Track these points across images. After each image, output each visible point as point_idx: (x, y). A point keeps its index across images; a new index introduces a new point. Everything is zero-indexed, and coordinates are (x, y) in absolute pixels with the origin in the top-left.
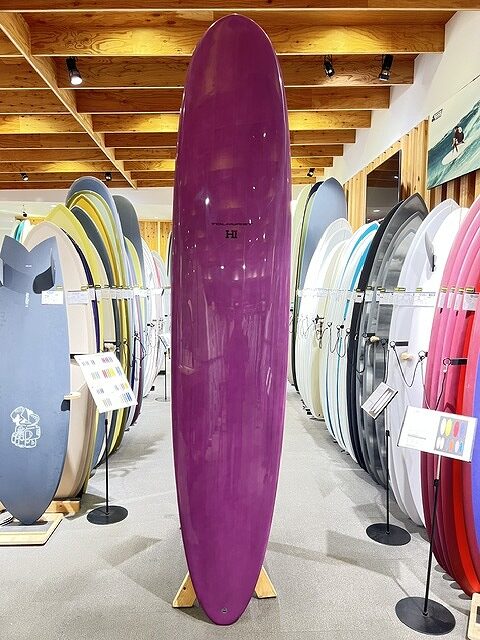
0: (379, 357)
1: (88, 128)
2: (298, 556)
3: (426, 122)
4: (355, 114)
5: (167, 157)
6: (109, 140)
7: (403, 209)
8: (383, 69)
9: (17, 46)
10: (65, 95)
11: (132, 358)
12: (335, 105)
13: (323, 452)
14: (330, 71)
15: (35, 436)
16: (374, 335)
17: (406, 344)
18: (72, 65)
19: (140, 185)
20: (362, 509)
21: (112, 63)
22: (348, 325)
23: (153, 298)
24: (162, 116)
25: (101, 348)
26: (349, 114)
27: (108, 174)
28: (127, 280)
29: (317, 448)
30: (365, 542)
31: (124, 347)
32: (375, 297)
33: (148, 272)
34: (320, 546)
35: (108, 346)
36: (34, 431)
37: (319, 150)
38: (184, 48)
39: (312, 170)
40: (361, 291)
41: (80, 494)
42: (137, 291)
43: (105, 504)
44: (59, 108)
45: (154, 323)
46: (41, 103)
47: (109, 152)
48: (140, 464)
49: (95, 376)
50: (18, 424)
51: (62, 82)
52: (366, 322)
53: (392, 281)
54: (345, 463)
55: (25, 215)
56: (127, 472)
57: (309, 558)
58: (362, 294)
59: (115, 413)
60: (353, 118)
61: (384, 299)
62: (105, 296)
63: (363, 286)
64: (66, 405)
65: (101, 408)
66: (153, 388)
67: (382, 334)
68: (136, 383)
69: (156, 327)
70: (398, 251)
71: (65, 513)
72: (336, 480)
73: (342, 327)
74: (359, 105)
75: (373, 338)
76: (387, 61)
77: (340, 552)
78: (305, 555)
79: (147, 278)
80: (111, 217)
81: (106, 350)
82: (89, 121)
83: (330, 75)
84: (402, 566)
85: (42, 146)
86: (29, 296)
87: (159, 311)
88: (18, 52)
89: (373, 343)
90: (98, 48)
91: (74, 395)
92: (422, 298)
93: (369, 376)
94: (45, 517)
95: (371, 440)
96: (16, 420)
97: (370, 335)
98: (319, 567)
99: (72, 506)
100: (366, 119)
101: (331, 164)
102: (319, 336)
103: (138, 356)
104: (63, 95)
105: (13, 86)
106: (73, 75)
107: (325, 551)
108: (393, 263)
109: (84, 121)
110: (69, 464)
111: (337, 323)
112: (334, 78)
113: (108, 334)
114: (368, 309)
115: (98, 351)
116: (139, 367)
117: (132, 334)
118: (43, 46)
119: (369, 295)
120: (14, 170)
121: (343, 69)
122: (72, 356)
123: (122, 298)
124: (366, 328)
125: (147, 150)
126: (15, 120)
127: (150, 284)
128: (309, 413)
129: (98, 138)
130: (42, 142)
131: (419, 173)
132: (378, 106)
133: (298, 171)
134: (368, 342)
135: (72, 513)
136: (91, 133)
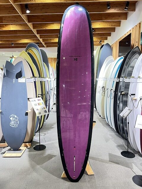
0: (125, 99)
1: (32, 28)
2: (100, 161)
3: (140, 23)
4: (116, 22)
5: (56, 37)
6: (38, 32)
7: (133, 51)
8: (126, 6)
10: (24, 17)
11: (46, 99)
12: (109, 19)
13: (105, 128)
14: (109, 7)
15: (17, 123)
16: (123, 92)
17: (134, 95)
19: (47, 46)
20: (119, 146)
21: (39, 6)
22: (114, 89)
23: (52, 81)
24: (54, 24)
25: (37, 96)
26: (114, 22)
27: (38, 43)
28: (44, 75)
29: (103, 127)
30: (121, 157)
31: (44, 96)
32: (123, 80)
33: (50, 73)
34: (107, 158)
35: (39, 95)
36: (17, 122)
37: (103, 34)
39: (101, 41)
40: (119, 78)
41: (31, 141)
42: (47, 79)
43: (39, 144)
44: (22, 21)
45: (52, 89)
46: (17, 20)
47: (38, 36)
48: (49, 131)
49: (36, 105)
50: (12, 120)
51: (24, 12)
52: (120, 88)
53: (130, 75)
54: (112, 132)
55: (13, 56)
56: (45, 134)
57: (104, 162)
58: (119, 79)
59: (41, 116)
60: (115, 24)
61: (127, 80)
62: (38, 80)
63: (119, 76)
64: (27, 114)
65: (37, 115)
66: (52, 109)
67: (126, 92)
68: (48, 107)
69: (53, 90)
70: (132, 65)
71: (27, 147)
72: (110, 137)
73: (112, 90)
74: (117, 19)
75: (123, 93)
76: (127, 4)
77: (113, 160)
78: (102, 161)
79: (50, 75)
80: (39, 56)
81: (39, 97)
82: (32, 25)
83: (109, 8)
84: (133, 165)
85: (17, 34)
86: (14, 80)
87: (54, 85)
88: (10, 2)
89: (123, 94)
91: (29, 111)
92: (140, 80)
93: (121, 105)
94: (21, 148)
95: (122, 125)
96: (11, 119)
97: (122, 92)
98: (107, 165)
99: (29, 145)
100: (119, 24)
101: (107, 39)
102: (104, 93)
103: (48, 99)
105: (8, 14)
106: (27, 10)
107: (108, 160)
108: (130, 69)
109: (30, 25)
110: (28, 132)
111: (110, 88)
112: (110, 10)
113: (39, 92)
114: (121, 84)
115: (36, 97)
116: (48, 102)
117: (46, 92)
119: (121, 79)
120: (9, 42)
121: (113, 7)
122: (28, 99)
123: (43, 81)
124: (120, 90)
125: (50, 35)
126: (9, 26)
127: (51, 77)
128: (100, 116)
129: (35, 31)
130: (17, 33)
131: (137, 40)
132: (123, 19)
133: (96, 42)
134: (121, 94)
135: (29, 147)
136: (33, 30)
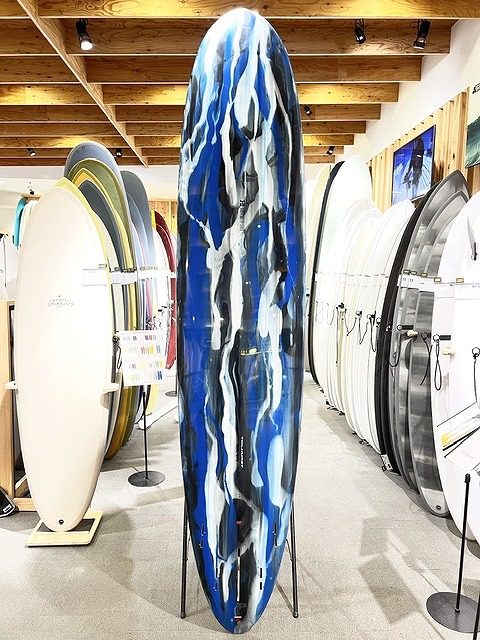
0: (419, 351)
1: (98, 100)
3: (464, 94)
4: (382, 87)
6: (120, 112)
8: (419, 36)
9: (22, 5)
10: (74, 62)
12: (361, 77)
14: (361, 38)
16: (412, 328)
17: (448, 338)
18: (82, 29)
19: (151, 162)
21: (125, 28)
24: (176, 88)
26: (376, 87)
27: (118, 150)
37: (341, 126)
38: (203, 10)
39: (332, 148)
44: (67, 77)
46: (49, 70)
47: (119, 127)
51: (71, 46)
53: (432, 269)
55: (32, 193)
60: (379, 92)
61: (425, 285)
74: (389, 77)
75: (410, 333)
76: (424, 27)
82: (99, 92)
83: (361, 42)
85: (49, 119)
88: (24, 14)
90: (111, 9)
97: (407, 328)
100: (394, 93)
101: (351, 142)
104: (71, 62)
105: (18, 52)
106: (83, 40)
109: (94, 91)
112: (364, 45)
118: (51, 7)
120: (21, 145)
121: (374, 37)
125: (160, 125)
126: (21, 90)
129: (108, 110)
130: (49, 115)
131: (455, 150)
132: (409, 78)
133: (316, 149)
